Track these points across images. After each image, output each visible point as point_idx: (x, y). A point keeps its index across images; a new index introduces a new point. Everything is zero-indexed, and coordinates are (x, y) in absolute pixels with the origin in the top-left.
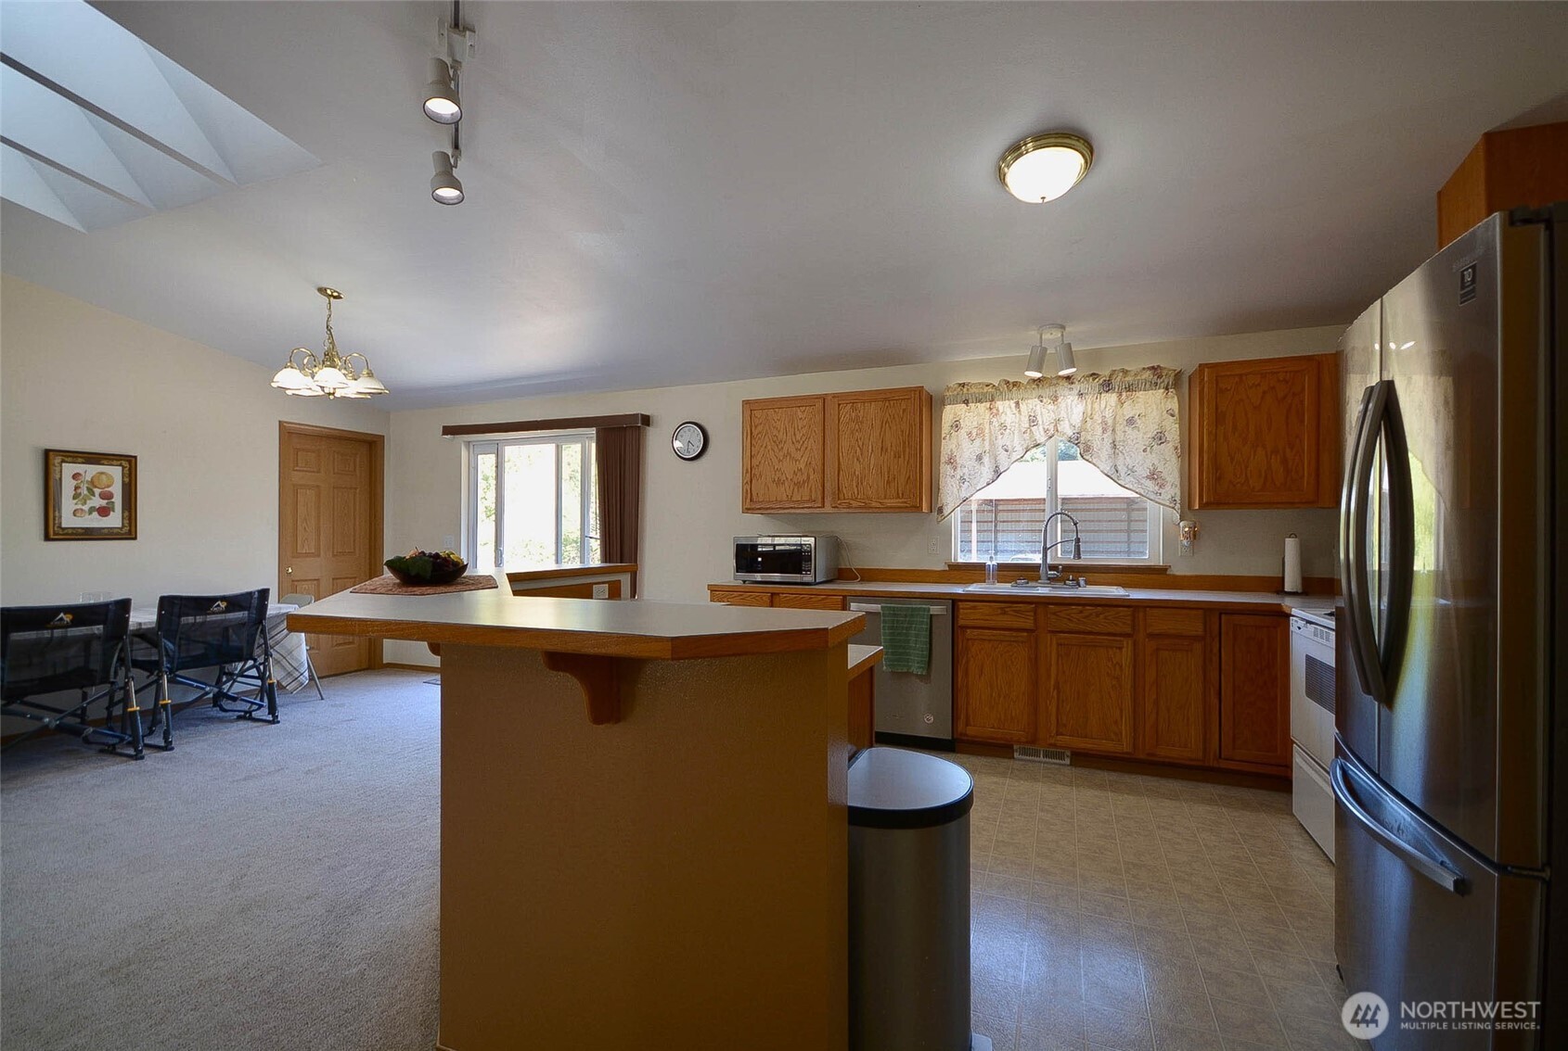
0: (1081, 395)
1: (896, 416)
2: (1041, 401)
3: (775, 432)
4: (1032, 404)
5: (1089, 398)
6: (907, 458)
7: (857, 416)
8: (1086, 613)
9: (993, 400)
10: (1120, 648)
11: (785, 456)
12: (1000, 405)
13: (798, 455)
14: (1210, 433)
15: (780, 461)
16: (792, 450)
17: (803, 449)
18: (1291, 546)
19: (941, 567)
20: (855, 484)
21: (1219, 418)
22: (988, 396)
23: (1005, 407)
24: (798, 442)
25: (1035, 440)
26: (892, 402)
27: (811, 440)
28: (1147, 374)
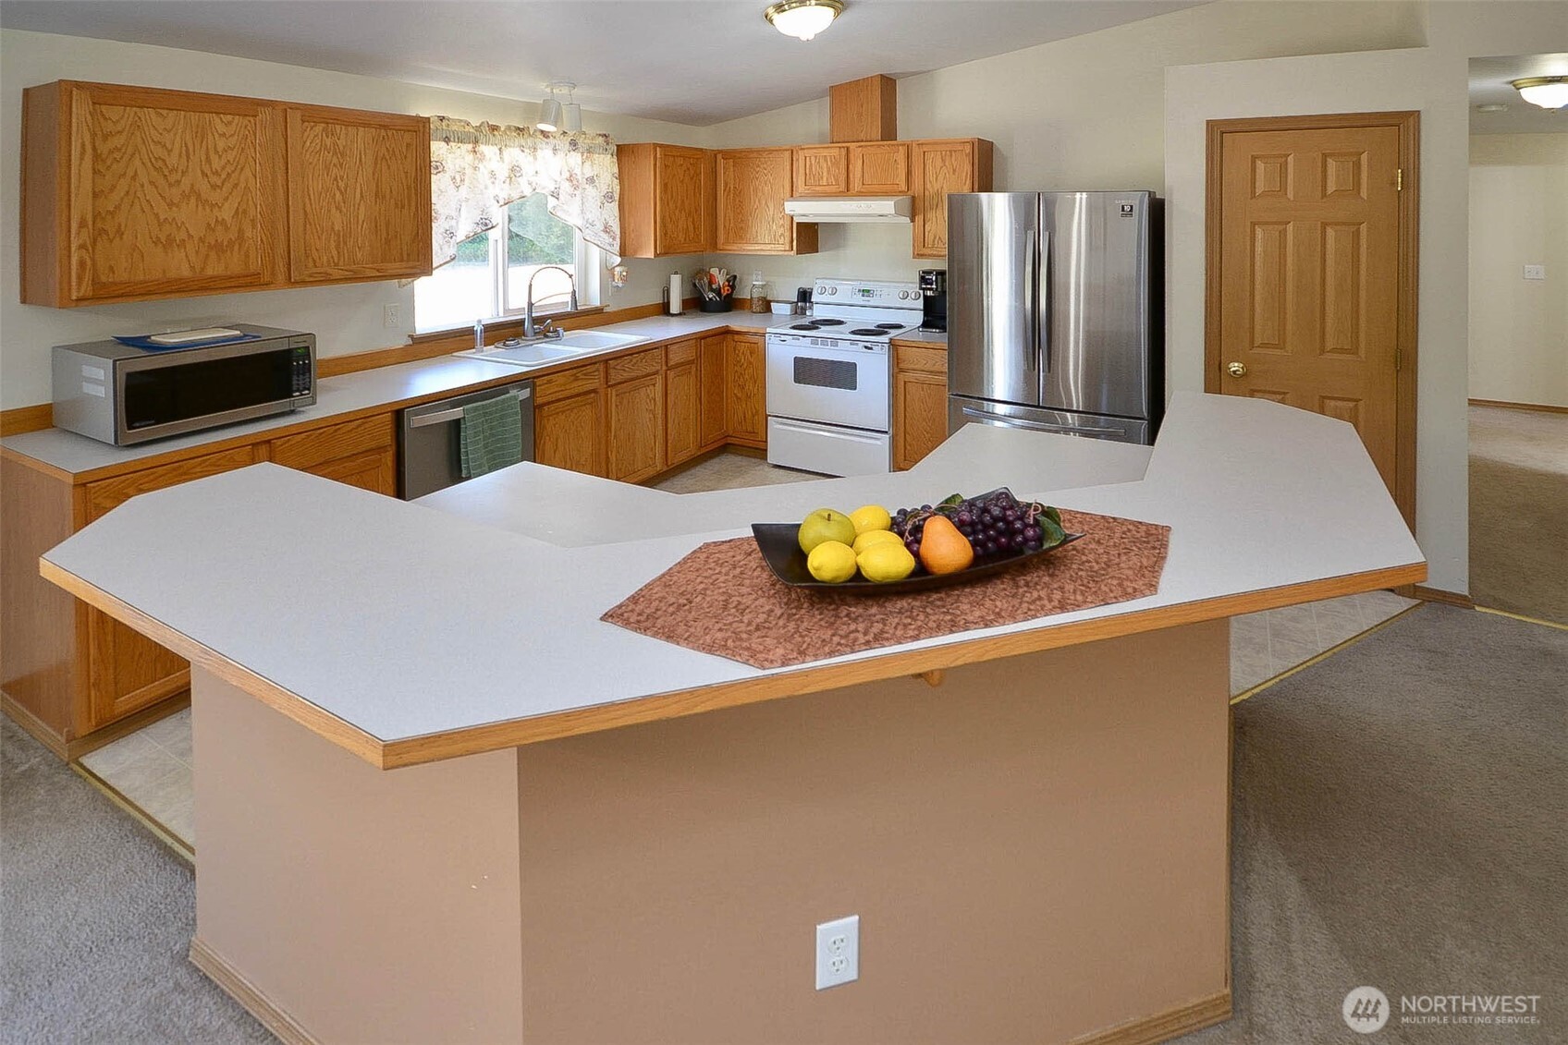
0: (555, 150)
1: (397, 152)
2: (523, 151)
3: (159, 151)
4: (513, 154)
5: (561, 155)
6: (413, 209)
7: (335, 144)
8: (634, 361)
9: (476, 142)
10: (654, 385)
11: (185, 196)
12: (482, 148)
13: (216, 197)
14: (661, 198)
15: (171, 205)
16: (203, 187)
17: (228, 186)
18: (676, 282)
19: (401, 342)
20: (333, 244)
21: (665, 187)
22: (473, 138)
23: (488, 150)
24: (216, 173)
25: (522, 192)
26: (390, 133)
27: (247, 172)
28: (601, 140)
